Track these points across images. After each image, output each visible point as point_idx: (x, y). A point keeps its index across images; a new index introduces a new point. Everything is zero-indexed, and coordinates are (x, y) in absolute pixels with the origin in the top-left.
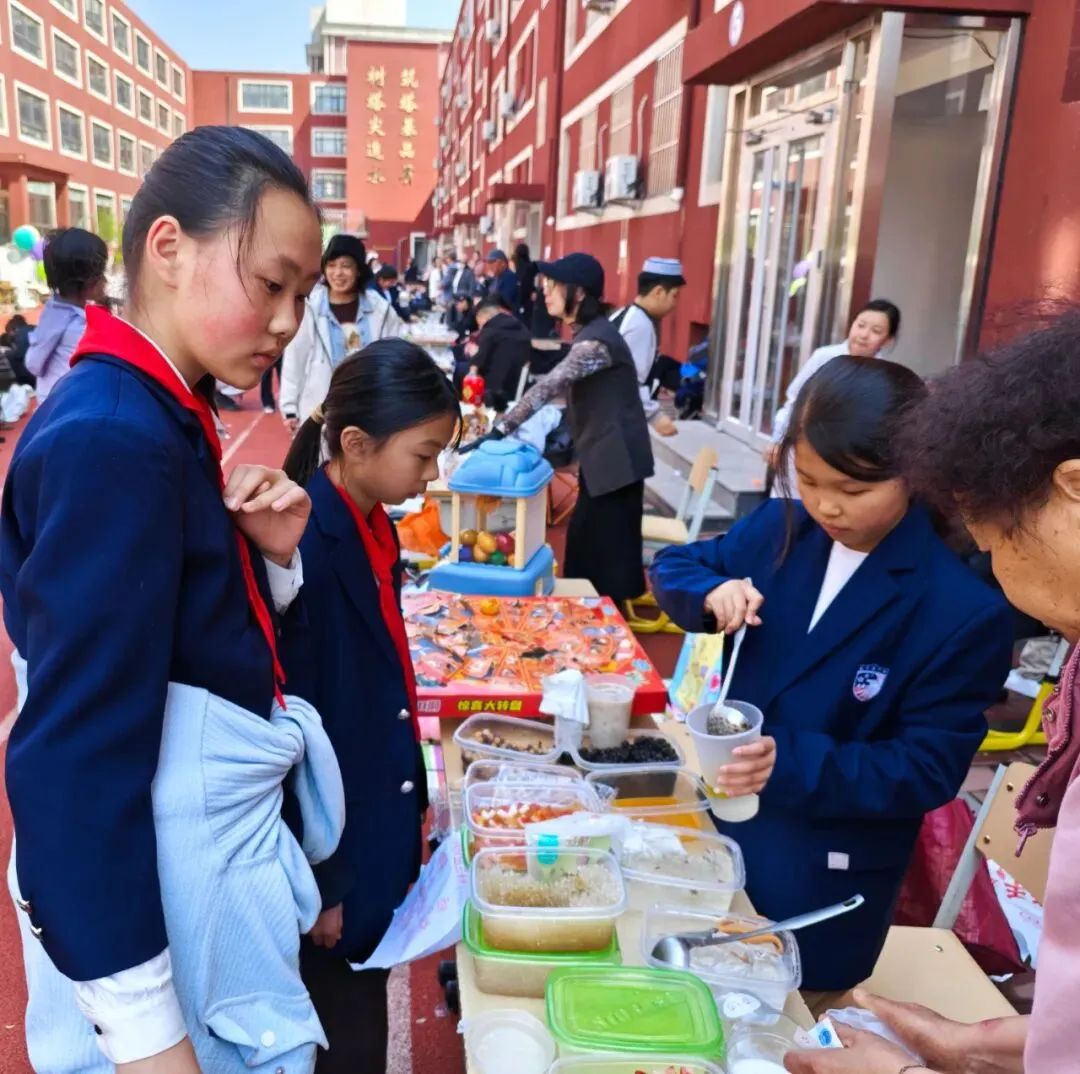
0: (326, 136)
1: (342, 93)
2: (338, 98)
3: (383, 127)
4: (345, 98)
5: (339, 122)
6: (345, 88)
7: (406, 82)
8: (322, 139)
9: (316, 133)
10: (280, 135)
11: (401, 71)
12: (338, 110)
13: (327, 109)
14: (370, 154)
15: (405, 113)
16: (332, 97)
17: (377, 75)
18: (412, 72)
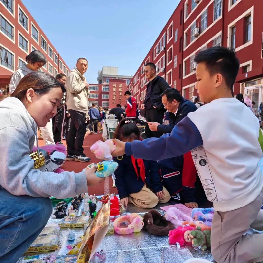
0: (105, 95)
1: (108, 88)
2: (107, 89)
3: (116, 94)
4: (109, 89)
5: (107, 93)
6: (109, 87)
7: (120, 86)
8: (104, 96)
9: (103, 95)
10: (96, 95)
11: (119, 85)
12: (107, 91)
13: (105, 90)
14: (113, 99)
15: (120, 92)
16: (106, 88)
17: (114, 85)
18: (121, 85)
